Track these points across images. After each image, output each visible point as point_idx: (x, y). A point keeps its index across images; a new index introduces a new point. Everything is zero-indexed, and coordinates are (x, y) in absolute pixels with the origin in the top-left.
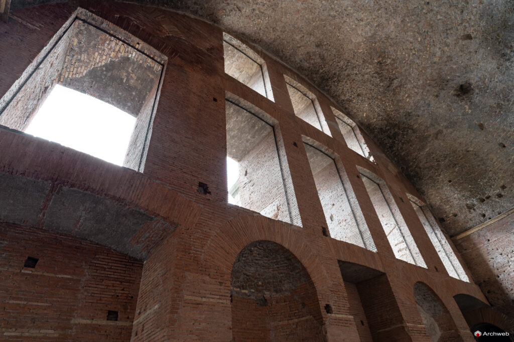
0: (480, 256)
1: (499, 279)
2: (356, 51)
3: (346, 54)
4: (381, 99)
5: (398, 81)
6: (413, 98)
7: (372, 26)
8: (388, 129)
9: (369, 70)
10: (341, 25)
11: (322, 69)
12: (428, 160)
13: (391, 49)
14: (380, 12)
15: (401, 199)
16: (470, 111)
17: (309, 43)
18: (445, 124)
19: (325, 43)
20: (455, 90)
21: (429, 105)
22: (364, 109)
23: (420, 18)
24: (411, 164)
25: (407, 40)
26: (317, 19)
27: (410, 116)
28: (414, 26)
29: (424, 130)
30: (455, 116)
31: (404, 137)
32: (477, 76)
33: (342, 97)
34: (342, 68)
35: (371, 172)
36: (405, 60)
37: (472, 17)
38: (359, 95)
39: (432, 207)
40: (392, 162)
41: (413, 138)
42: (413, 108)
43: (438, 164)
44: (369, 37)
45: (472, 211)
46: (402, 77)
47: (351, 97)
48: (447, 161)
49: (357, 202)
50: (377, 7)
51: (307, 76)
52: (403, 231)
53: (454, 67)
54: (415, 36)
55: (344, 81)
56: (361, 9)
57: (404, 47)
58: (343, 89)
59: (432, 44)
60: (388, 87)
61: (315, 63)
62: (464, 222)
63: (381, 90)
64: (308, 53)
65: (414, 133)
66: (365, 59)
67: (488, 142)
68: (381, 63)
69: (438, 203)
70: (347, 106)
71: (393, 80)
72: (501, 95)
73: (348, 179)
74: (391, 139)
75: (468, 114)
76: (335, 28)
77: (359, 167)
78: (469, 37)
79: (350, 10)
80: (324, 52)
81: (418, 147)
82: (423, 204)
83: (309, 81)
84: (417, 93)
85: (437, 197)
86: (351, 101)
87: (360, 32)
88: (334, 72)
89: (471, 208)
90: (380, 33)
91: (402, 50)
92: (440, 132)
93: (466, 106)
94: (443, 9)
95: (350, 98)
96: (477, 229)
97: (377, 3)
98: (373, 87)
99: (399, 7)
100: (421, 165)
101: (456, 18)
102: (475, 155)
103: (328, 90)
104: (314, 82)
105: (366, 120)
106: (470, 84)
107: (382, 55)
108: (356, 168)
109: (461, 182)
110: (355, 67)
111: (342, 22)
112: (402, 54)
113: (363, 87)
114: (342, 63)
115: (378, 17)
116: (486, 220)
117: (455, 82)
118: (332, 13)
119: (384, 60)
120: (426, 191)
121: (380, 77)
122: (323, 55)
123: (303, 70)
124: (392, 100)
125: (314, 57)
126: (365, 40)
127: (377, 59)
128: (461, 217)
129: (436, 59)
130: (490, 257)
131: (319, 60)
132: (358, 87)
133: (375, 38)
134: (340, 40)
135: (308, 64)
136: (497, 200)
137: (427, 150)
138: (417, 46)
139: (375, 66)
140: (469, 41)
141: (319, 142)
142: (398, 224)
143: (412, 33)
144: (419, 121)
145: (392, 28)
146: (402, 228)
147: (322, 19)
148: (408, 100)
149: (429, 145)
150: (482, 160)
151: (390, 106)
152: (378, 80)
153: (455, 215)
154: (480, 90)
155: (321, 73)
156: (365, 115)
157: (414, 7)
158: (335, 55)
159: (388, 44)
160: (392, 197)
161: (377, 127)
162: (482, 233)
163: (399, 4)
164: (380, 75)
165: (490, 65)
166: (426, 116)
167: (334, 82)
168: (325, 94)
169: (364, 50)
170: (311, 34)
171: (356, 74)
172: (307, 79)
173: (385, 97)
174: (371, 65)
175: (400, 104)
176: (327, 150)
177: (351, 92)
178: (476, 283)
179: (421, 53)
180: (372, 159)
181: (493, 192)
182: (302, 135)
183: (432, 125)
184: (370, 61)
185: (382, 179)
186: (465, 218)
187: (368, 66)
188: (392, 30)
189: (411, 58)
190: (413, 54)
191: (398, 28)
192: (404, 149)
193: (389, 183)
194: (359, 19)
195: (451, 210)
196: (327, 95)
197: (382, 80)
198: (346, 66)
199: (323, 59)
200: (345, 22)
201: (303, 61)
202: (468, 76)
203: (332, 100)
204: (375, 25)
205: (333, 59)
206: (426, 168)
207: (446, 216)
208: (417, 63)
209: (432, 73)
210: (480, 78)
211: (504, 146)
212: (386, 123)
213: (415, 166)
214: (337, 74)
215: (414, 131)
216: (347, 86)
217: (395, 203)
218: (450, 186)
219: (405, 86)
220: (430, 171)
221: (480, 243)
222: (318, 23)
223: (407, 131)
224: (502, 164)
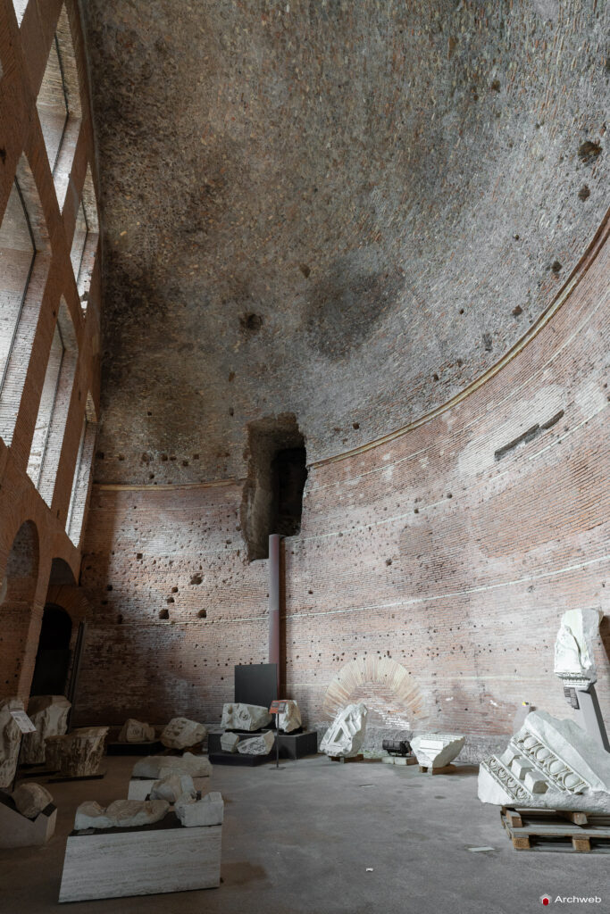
0: (112, 522)
1: (111, 556)
2: (198, 133)
3: (183, 120)
4: (163, 237)
5: (204, 237)
6: (199, 278)
7: (247, 131)
8: (135, 286)
9: (186, 181)
10: (218, 71)
11: (129, 90)
12: (147, 370)
13: (236, 189)
14: (272, 127)
15: (80, 393)
16: (237, 351)
17: (152, 22)
18: (203, 342)
19: (172, 61)
20: (246, 315)
21: (208, 303)
22: (131, 226)
23: (294, 196)
24: (123, 357)
25: (260, 203)
26: (200, 11)
27: (176, 295)
28: (281, 196)
29: (176, 329)
30: (221, 342)
31: (144, 315)
32: (276, 319)
33: (116, 172)
34: (158, 132)
35: (72, 323)
36: (235, 221)
37: (328, 256)
38: (141, 197)
39: (101, 431)
40: (101, 334)
41: (154, 326)
42: (189, 290)
43: (154, 384)
44: (231, 140)
45: (145, 464)
46: (213, 240)
47: (130, 186)
48: (167, 387)
49: (30, 352)
50: (275, 118)
51: (97, 66)
52: (51, 440)
53: (268, 288)
54: (270, 208)
55: (142, 153)
56: (260, 91)
57: (250, 207)
58: (128, 161)
59: (276, 238)
60: (188, 231)
61: (127, 67)
62: (125, 473)
63: (175, 224)
64: (133, 33)
65: (162, 321)
66: (198, 160)
67: (223, 398)
68: (208, 192)
69: (113, 432)
70: (110, 192)
71: (200, 229)
72: (274, 360)
73: (40, 304)
74: (127, 302)
75: (232, 352)
76: (206, 62)
77: (63, 301)
78: (306, 272)
79: (249, 72)
80: (157, 71)
81: (150, 344)
82: (95, 420)
83: (90, 79)
84: (209, 277)
85: (119, 423)
86: (123, 191)
87: (227, 118)
88: (141, 119)
89: (145, 461)
90: (245, 153)
91: (244, 205)
92: (189, 346)
93: (239, 342)
94: (319, 216)
95: (126, 187)
96: (132, 489)
97: (281, 113)
98: (169, 209)
99: (292, 152)
100: (134, 368)
101: (317, 240)
102: (201, 403)
103: (106, 134)
104: (97, 92)
105: (117, 243)
106: (262, 322)
107: (220, 183)
108: (60, 297)
109: (161, 423)
110: (176, 154)
111: (225, 70)
112: (239, 211)
113: (158, 194)
114: (165, 123)
115: (264, 131)
116: (150, 483)
117: (254, 304)
118: (225, 37)
119: (215, 193)
120: (111, 405)
121: (192, 208)
122: (151, 74)
123: (98, 46)
124: (175, 254)
125: (134, 55)
126: (223, 135)
127: (209, 180)
128: (127, 464)
129: (262, 260)
130: (122, 527)
131: (137, 70)
132: (152, 186)
133: (234, 151)
134: (195, 90)
135: (114, 50)
136: (179, 467)
137: (158, 355)
138: (262, 222)
139: (198, 186)
140: (303, 277)
141: (41, 199)
142: (50, 426)
143: (271, 201)
144: (180, 313)
145: (262, 166)
146: (53, 435)
147: (205, 21)
148: (193, 273)
149: (165, 351)
150: (202, 413)
151: (167, 258)
152: (185, 208)
153: (121, 459)
154: (265, 336)
155: (121, 95)
156: (122, 234)
157: (303, 174)
158: (166, 98)
159: (239, 178)
160: (71, 382)
161: (124, 268)
162: (134, 496)
163: (295, 150)
164: (193, 205)
165: (294, 321)
166: (193, 314)
167: (127, 134)
168: (95, 133)
169: (209, 148)
170: (168, 15)
171: (167, 164)
172: (90, 68)
173: (172, 239)
174: (196, 177)
175: (179, 268)
176: (41, 224)
177: (137, 180)
178: (82, 553)
179: (256, 236)
180: (84, 305)
181: (181, 456)
182: (23, 154)
183: (189, 331)
184: (200, 170)
185: (77, 346)
186: (130, 468)
187: (191, 175)
188: (259, 168)
189: (243, 227)
190: (249, 227)
191: (267, 174)
192: (131, 330)
193: (81, 360)
194: (245, 99)
195: (121, 450)
196: (96, 139)
197: (189, 213)
198: (164, 135)
199: (146, 78)
200: (227, 75)
201: (113, 33)
202: (269, 311)
203: (97, 155)
204: (252, 136)
205: (158, 101)
206: (136, 377)
207: (110, 454)
208: (242, 241)
209: (244, 270)
210: (276, 325)
211: (232, 414)
212: (140, 275)
213: (124, 364)
214: (142, 129)
215: (164, 319)
216: (140, 164)
217: (70, 393)
218: (146, 419)
219: (206, 253)
220: (138, 384)
221: (124, 506)
222: (196, 17)
223: (157, 312)
224: (216, 431)
